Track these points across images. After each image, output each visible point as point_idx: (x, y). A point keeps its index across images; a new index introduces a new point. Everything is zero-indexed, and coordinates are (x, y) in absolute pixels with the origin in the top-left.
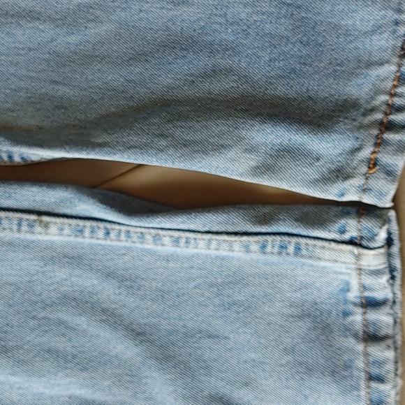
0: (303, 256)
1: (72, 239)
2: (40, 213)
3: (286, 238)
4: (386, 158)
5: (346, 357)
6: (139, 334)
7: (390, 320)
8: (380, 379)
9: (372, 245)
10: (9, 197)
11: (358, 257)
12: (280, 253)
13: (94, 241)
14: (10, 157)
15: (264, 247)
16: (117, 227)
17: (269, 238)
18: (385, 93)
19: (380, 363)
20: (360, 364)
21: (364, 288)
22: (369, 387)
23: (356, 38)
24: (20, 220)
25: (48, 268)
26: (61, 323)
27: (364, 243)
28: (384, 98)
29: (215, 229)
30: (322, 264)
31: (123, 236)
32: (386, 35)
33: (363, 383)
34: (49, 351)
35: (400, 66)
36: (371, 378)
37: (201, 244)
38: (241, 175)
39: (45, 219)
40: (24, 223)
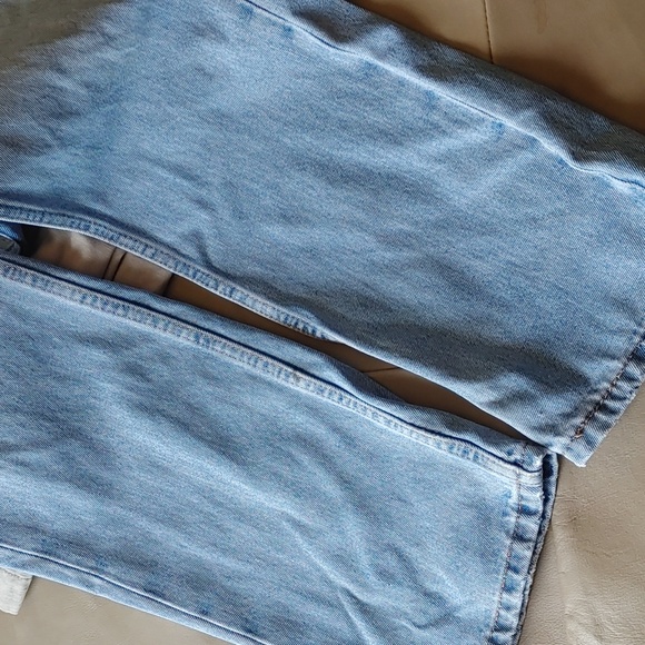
0: (479, 464)
1: (314, 395)
2: (296, 368)
3: (469, 446)
4: (590, 430)
5: (496, 547)
6: (346, 482)
7: (536, 528)
8: (516, 571)
9: (530, 469)
10: (278, 349)
11: (519, 475)
12: (463, 456)
13: (330, 401)
14: (314, 331)
15: (451, 448)
16: (349, 396)
17: (457, 442)
18: (608, 381)
19: (519, 558)
20: (505, 554)
21: (521, 497)
22: (506, 574)
23: (603, 331)
24: (281, 369)
25: (292, 411)
26: (289, 455)
27: (525, 466)
28: (606, 385)
29: (418, 424)
30: (492, 473)
31: (351, 405)
32: (624, 339)
33: (502, 569)
34: (275, 474)
35: (625, 365)
36: (509, 567)
37: (406, 431)
38: (481, 404)
39: (298, 374)
40: (283, 372)
